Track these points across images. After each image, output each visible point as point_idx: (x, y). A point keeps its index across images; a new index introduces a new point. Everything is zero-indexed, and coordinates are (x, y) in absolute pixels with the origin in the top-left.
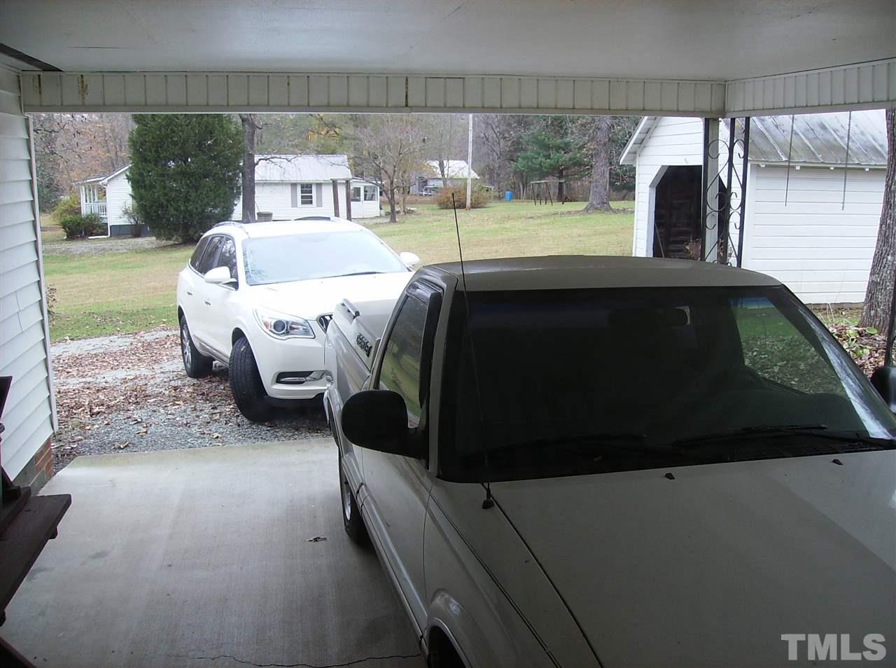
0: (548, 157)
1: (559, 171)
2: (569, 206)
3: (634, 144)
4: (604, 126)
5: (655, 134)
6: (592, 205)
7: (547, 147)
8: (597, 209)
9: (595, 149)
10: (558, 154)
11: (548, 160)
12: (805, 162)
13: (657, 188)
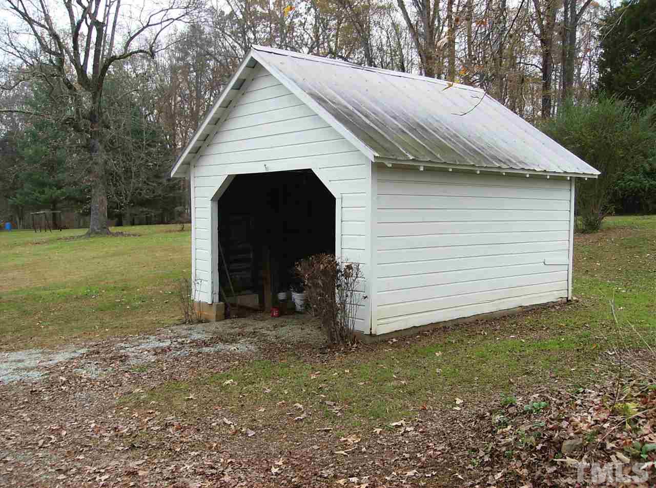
0: (43, 193)
1: (53, 203)
2: (65, 233)
3: (189, 153)
4: (100, 161)
5: (217, 140)
6: (93, 230)
7: (43, 185)
8: (97, 233)
9: (93, 181)
10: (51, 190)
11: (43, 196)
12: (430, 161)
13: (219, 201)
